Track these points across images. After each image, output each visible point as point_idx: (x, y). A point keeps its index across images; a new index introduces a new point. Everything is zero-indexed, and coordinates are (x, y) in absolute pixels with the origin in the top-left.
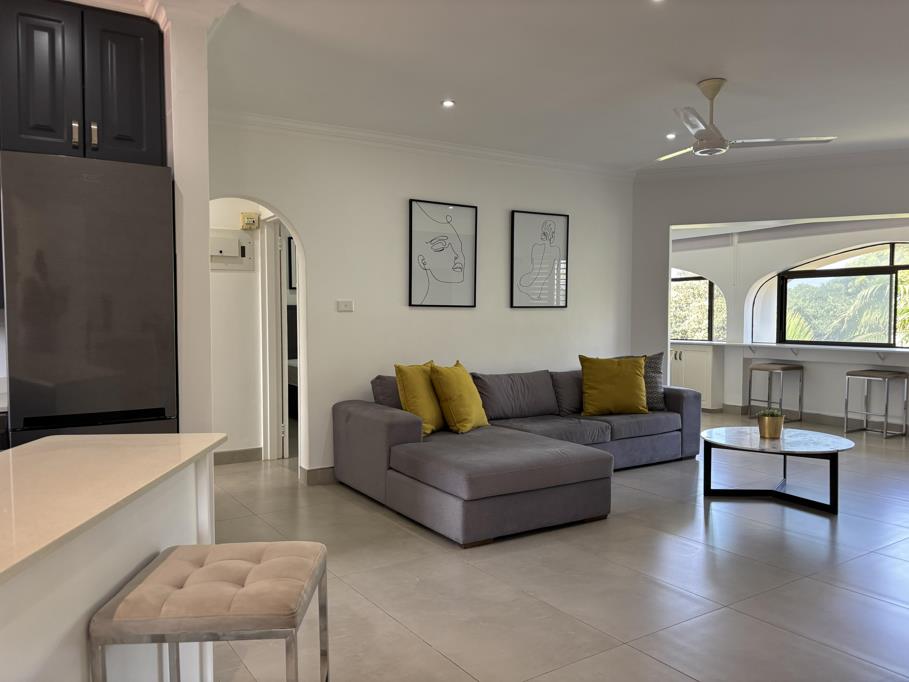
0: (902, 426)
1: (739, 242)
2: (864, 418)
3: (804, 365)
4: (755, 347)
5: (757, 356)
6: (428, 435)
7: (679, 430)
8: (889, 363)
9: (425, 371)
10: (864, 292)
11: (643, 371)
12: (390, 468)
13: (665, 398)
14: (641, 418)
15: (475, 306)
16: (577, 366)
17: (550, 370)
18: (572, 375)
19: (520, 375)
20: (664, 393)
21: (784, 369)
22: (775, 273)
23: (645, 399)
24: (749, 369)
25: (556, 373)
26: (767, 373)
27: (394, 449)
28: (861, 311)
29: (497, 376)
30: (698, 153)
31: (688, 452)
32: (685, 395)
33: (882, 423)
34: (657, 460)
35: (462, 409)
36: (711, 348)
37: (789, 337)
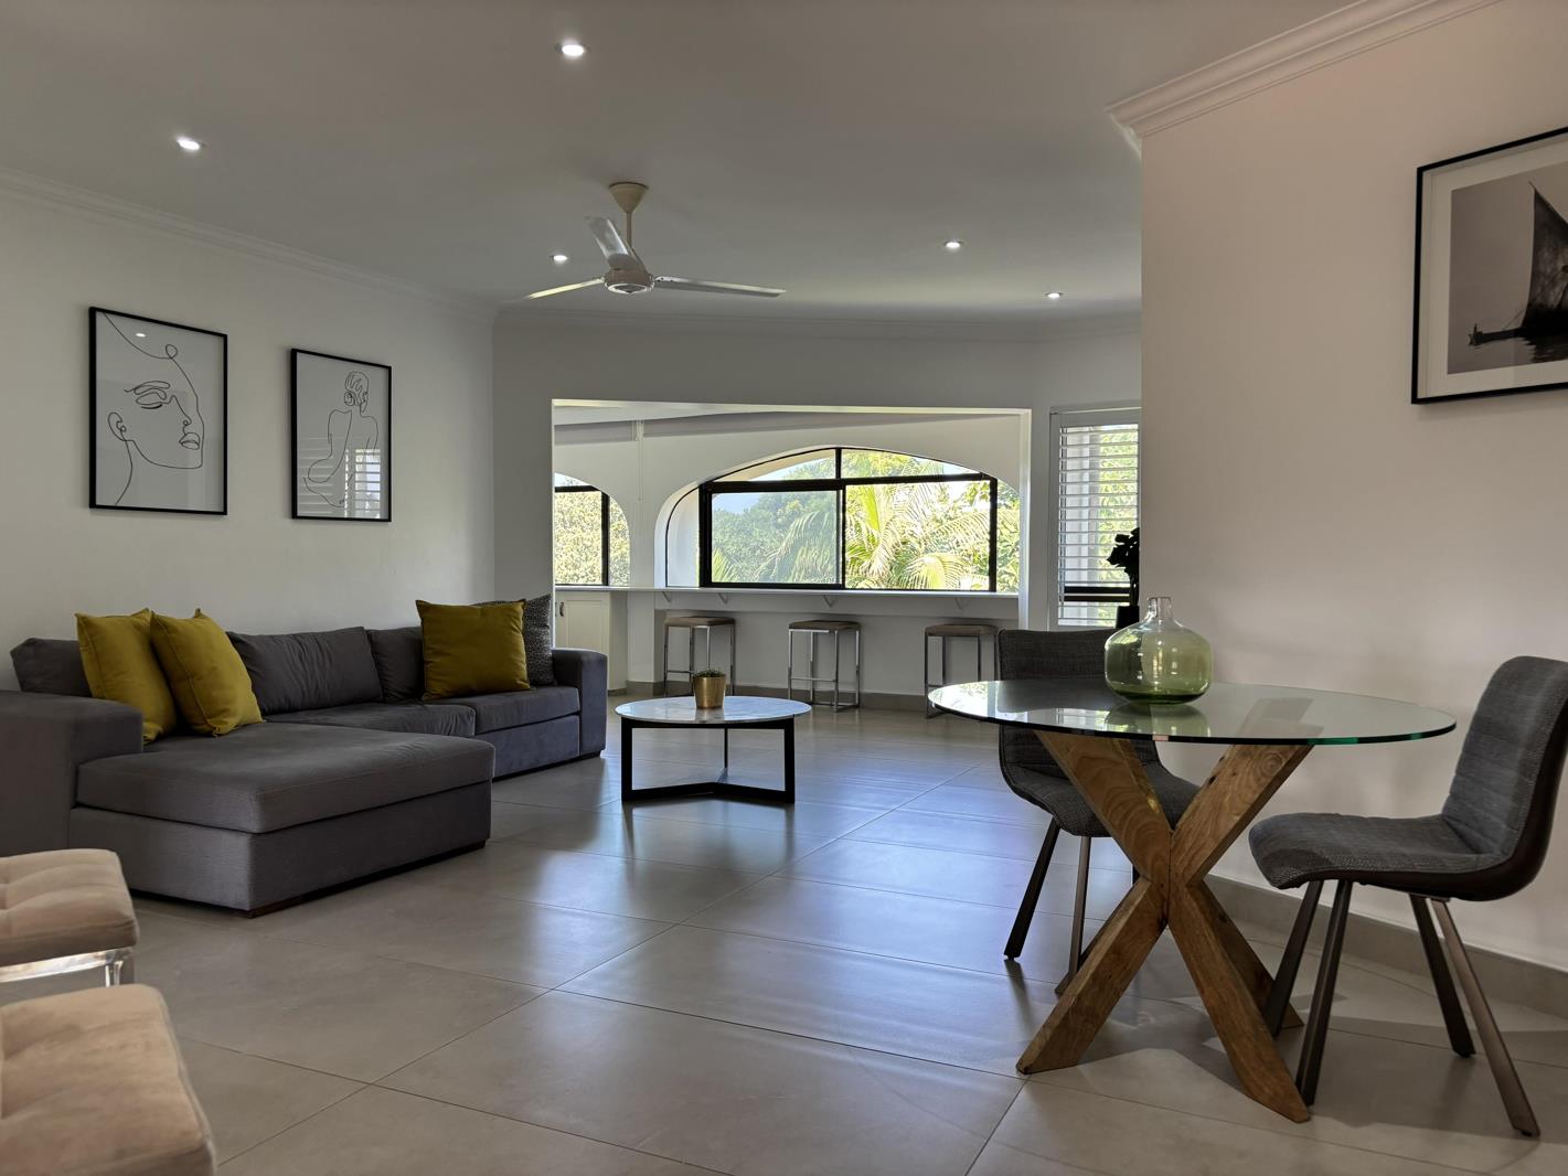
0: (854, 695)
1: (645, 435)
2: (809, 688)
3: (736, 617)
4: (672, 592)
5: (675, 605)
6: (151, 742)
7: (578, 713)
8: (839, 609)
9: (138, 627)
10: (798, 522)
11: (521, 624)
12: (77, 805)
13: (554, 665)
14: (519, 696)
15: (225, 513)
16: (413, 619)
17: (366, 628)
18: (405, 634)
19: (314, 636)
20: (553, 658)
21: (711, 624)
22: (695, 485)
23: (524, 667)
24: (663, 626)
25: (377, 632)
26: (688, 630)
27: (82, 767)
28: (794, 549)
29: (272, 637)
30: (612, 288)
31: (589, 746)
32: (585, 658)
33: (832, 692)
34: (545, 761)
35: (215, 693)
36: (608, 596)
37: (715, 578)
